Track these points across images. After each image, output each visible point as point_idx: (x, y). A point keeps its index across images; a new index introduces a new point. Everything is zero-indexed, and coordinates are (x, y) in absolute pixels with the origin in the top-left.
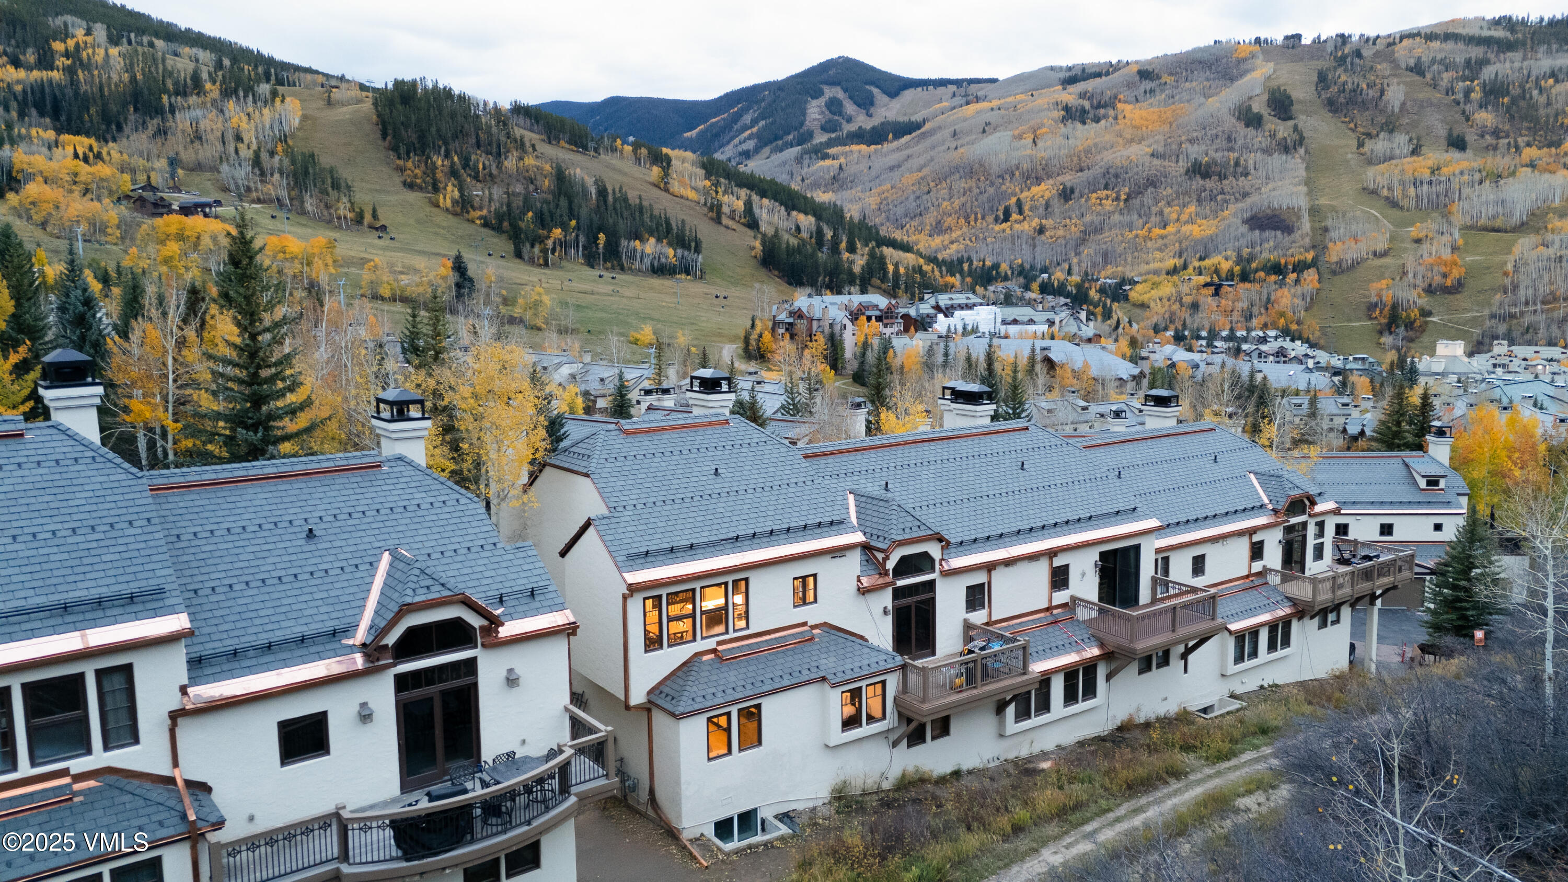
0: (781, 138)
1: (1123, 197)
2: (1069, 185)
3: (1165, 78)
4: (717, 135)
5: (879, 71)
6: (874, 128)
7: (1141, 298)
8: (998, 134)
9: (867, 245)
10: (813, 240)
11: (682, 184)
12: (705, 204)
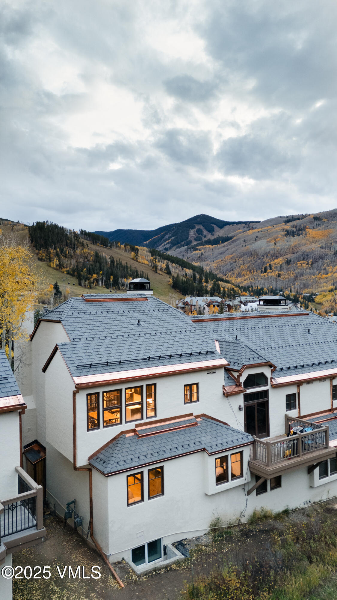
0: (180, 243)
1: (310, 263)
2: (289, 259)
3: (324, 220)
4: (156, 243)
5: (216, 219)
6: (214, 239)
7: (319, 301)
8: (261, 241)
9: (212, 281)
10: (192, 279)
11: (143, 258)
12: (151, 265)
